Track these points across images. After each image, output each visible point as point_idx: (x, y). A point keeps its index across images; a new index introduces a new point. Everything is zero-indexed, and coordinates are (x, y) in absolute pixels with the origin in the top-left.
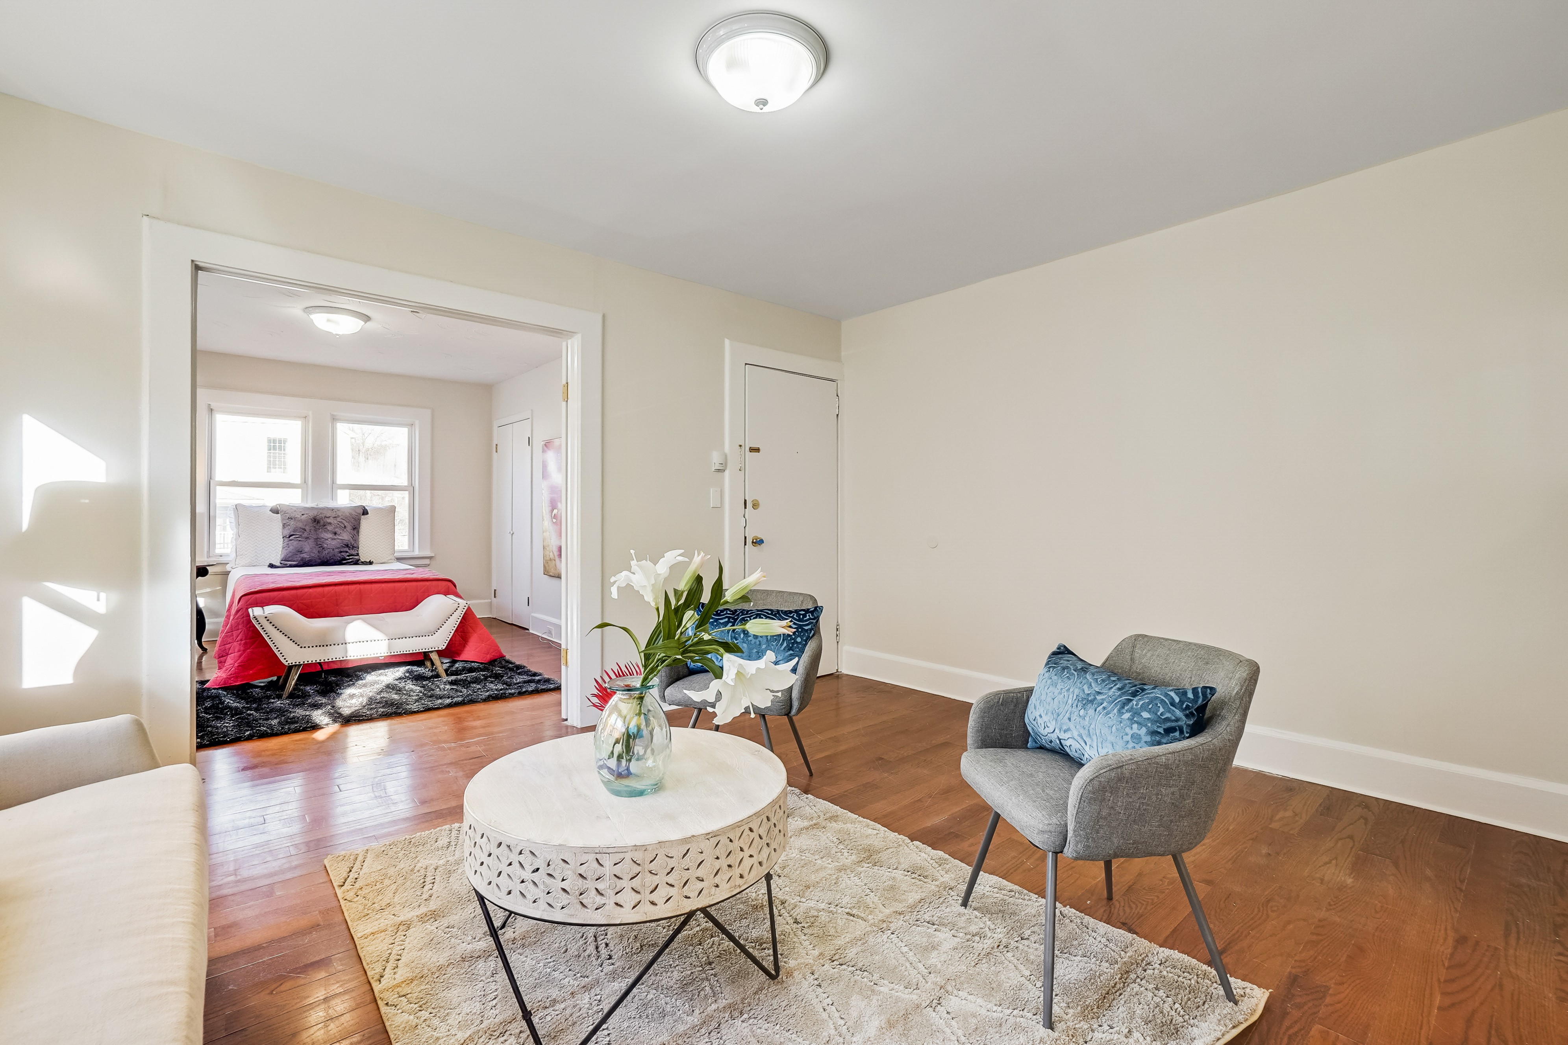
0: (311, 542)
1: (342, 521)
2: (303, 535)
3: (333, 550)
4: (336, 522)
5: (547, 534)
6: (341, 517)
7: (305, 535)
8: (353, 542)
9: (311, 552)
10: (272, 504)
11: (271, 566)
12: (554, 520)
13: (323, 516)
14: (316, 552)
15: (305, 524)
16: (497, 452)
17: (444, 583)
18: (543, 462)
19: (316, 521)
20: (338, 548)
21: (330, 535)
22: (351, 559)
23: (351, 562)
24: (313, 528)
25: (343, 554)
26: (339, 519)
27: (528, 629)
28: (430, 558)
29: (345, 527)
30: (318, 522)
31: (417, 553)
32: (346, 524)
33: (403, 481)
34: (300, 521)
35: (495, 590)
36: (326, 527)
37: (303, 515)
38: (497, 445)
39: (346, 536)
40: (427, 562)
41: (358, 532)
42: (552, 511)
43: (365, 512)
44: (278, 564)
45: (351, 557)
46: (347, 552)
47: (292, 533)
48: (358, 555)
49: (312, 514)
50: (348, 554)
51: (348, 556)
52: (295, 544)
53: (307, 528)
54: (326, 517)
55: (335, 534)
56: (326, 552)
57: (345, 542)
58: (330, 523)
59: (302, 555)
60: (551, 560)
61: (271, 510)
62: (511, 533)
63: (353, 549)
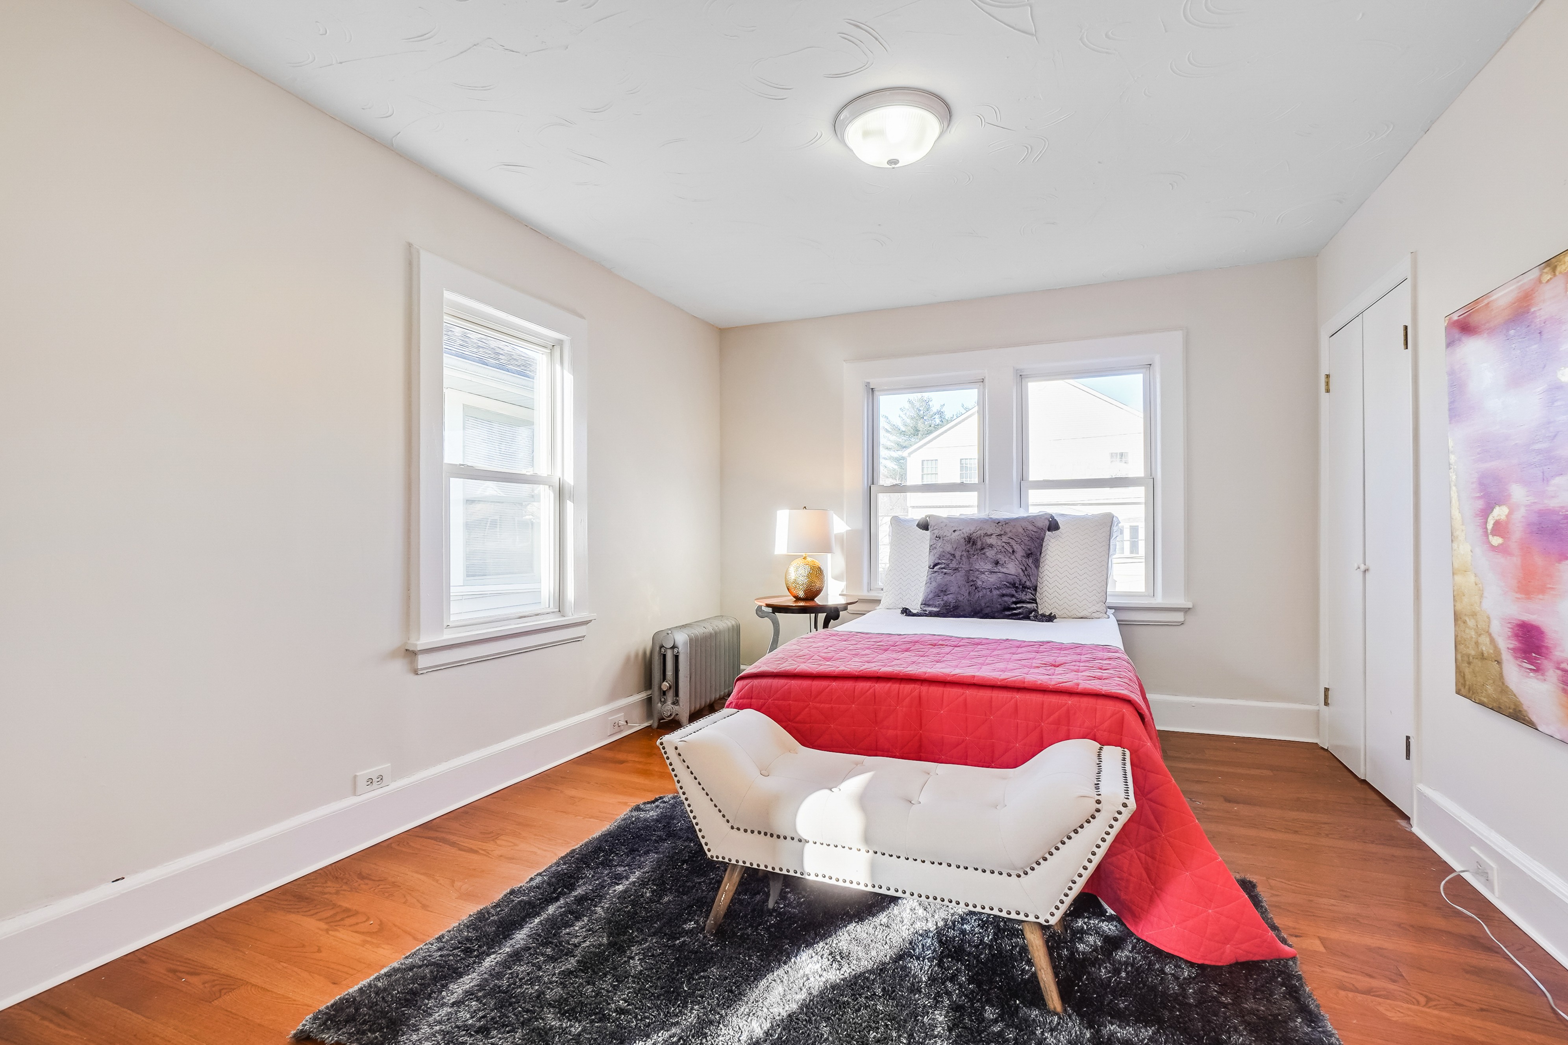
0: (959, 577)
1: (1010, 541)
2: (951, 565)
3: (991, 591)
4: (999, 543)
5: (1467, 581)
6: (1010, 535)
7: (954, 565)
8: (1024, 579)
9: (959, 593)
10: (919, 515)
11: (906, 612)
12: (1496, 541)
13: (982, 532)
14: (966, 594)
15: (955, 547)
16: (1328, 391)
17: (1110, 706)
18: (1452, 373)
19: (970, 541)
20: (998, 588)
21: (989, 566)
22: (1020, 608)
23: (1019, 614)
24: (965, 554)
25: (1006, 599)
26: (1005, 539)
27: (1407, 818)
28: (1186, 610)
29: (1013, 551)
30: (974, 543)
31: (1159, 600)
32: (1016, 547)
33: (1136, 468)
34: (949, 541)
35: (1327, 690)
36: (984, 551)
37: (954, 531)
38: (1328, 376)
39: (1012, 568)
40: (1179, 617)
41: (1037, 563)
42: (1485, 512)
43: (1053, 526)
44: (915, 608)
45: (1018, 605)
46: (1013, 596)
47: (936, 562)
48: (1034, 601)
49: (967, 530)
50: (1014, 600)
51: (1016, 603)
52: (939, 577)
53: (958, 554)
54: (986, 535)
55: (997, 563)
56: (981, 594)
57: (1010, 578)
58: (991, 546)
59: (945, 598)
60: (1482, 657)
61: (918, 525)
62: (1363, 567)
63: (1023, 591)
